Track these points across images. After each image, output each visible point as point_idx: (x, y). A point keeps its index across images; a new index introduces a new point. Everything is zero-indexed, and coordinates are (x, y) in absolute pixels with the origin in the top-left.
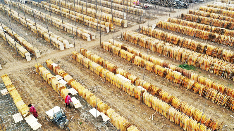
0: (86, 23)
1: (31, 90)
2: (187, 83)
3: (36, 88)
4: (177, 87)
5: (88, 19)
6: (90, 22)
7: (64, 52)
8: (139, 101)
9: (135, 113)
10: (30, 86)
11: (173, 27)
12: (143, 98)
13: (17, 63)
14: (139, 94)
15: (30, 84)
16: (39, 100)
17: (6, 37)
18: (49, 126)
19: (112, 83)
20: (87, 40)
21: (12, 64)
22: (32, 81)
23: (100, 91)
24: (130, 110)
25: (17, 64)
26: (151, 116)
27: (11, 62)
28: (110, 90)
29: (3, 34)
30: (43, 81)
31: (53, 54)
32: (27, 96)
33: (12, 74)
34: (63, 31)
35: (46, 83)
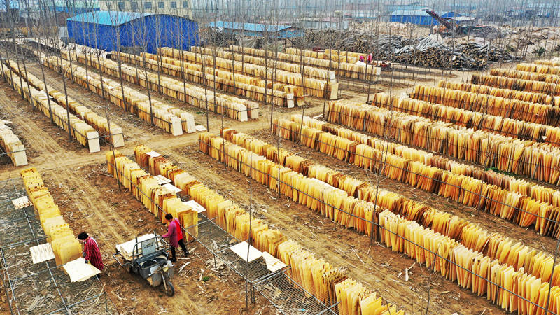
0: (240, 90)
1: (89, 206)
2: (501, 201)
3: (103, 202)
4: (471, 212)
5: (243, 82)
6: (249, 87)
7: (181, 138)
8: (367, 239)
9: (356, 263)
10: (88, 198)
11: (453, 98)
12: (378, 226)
13: (67, 155)
14: (369, 217)
15: (89, 194)
16: (104, 227)
17: (52, 106)
18: (120, 281)
19: (295, 199)
20: (238, 120)
21: (53, 156)
22: (94, 190)
23: (264, 214)
24: (344, 257)
25: (65, 157)
26: (403, 271)
27: (52, 152)
28: (290, 214)
29: (46, 103)
30: (121, 189)
31: (154, 141)
32: (76, 216)
33: (50, 175)
34: (184, 102)
35: (128, 194)
